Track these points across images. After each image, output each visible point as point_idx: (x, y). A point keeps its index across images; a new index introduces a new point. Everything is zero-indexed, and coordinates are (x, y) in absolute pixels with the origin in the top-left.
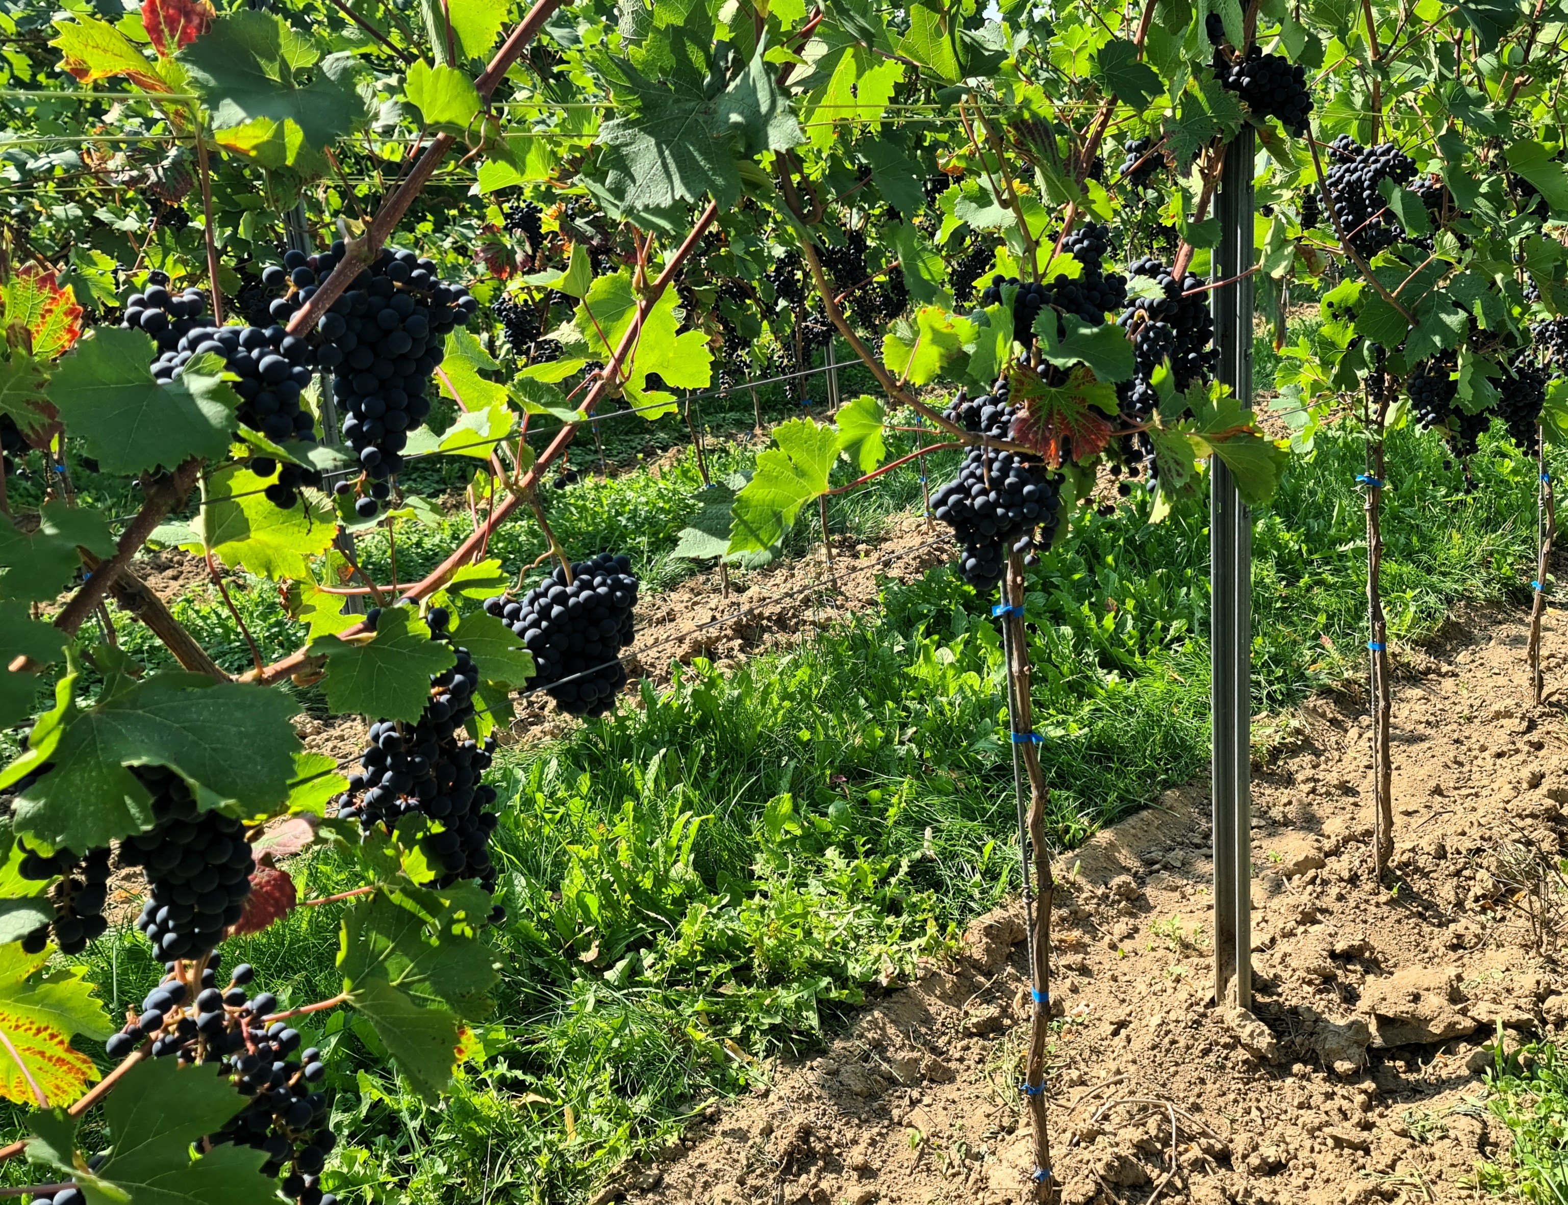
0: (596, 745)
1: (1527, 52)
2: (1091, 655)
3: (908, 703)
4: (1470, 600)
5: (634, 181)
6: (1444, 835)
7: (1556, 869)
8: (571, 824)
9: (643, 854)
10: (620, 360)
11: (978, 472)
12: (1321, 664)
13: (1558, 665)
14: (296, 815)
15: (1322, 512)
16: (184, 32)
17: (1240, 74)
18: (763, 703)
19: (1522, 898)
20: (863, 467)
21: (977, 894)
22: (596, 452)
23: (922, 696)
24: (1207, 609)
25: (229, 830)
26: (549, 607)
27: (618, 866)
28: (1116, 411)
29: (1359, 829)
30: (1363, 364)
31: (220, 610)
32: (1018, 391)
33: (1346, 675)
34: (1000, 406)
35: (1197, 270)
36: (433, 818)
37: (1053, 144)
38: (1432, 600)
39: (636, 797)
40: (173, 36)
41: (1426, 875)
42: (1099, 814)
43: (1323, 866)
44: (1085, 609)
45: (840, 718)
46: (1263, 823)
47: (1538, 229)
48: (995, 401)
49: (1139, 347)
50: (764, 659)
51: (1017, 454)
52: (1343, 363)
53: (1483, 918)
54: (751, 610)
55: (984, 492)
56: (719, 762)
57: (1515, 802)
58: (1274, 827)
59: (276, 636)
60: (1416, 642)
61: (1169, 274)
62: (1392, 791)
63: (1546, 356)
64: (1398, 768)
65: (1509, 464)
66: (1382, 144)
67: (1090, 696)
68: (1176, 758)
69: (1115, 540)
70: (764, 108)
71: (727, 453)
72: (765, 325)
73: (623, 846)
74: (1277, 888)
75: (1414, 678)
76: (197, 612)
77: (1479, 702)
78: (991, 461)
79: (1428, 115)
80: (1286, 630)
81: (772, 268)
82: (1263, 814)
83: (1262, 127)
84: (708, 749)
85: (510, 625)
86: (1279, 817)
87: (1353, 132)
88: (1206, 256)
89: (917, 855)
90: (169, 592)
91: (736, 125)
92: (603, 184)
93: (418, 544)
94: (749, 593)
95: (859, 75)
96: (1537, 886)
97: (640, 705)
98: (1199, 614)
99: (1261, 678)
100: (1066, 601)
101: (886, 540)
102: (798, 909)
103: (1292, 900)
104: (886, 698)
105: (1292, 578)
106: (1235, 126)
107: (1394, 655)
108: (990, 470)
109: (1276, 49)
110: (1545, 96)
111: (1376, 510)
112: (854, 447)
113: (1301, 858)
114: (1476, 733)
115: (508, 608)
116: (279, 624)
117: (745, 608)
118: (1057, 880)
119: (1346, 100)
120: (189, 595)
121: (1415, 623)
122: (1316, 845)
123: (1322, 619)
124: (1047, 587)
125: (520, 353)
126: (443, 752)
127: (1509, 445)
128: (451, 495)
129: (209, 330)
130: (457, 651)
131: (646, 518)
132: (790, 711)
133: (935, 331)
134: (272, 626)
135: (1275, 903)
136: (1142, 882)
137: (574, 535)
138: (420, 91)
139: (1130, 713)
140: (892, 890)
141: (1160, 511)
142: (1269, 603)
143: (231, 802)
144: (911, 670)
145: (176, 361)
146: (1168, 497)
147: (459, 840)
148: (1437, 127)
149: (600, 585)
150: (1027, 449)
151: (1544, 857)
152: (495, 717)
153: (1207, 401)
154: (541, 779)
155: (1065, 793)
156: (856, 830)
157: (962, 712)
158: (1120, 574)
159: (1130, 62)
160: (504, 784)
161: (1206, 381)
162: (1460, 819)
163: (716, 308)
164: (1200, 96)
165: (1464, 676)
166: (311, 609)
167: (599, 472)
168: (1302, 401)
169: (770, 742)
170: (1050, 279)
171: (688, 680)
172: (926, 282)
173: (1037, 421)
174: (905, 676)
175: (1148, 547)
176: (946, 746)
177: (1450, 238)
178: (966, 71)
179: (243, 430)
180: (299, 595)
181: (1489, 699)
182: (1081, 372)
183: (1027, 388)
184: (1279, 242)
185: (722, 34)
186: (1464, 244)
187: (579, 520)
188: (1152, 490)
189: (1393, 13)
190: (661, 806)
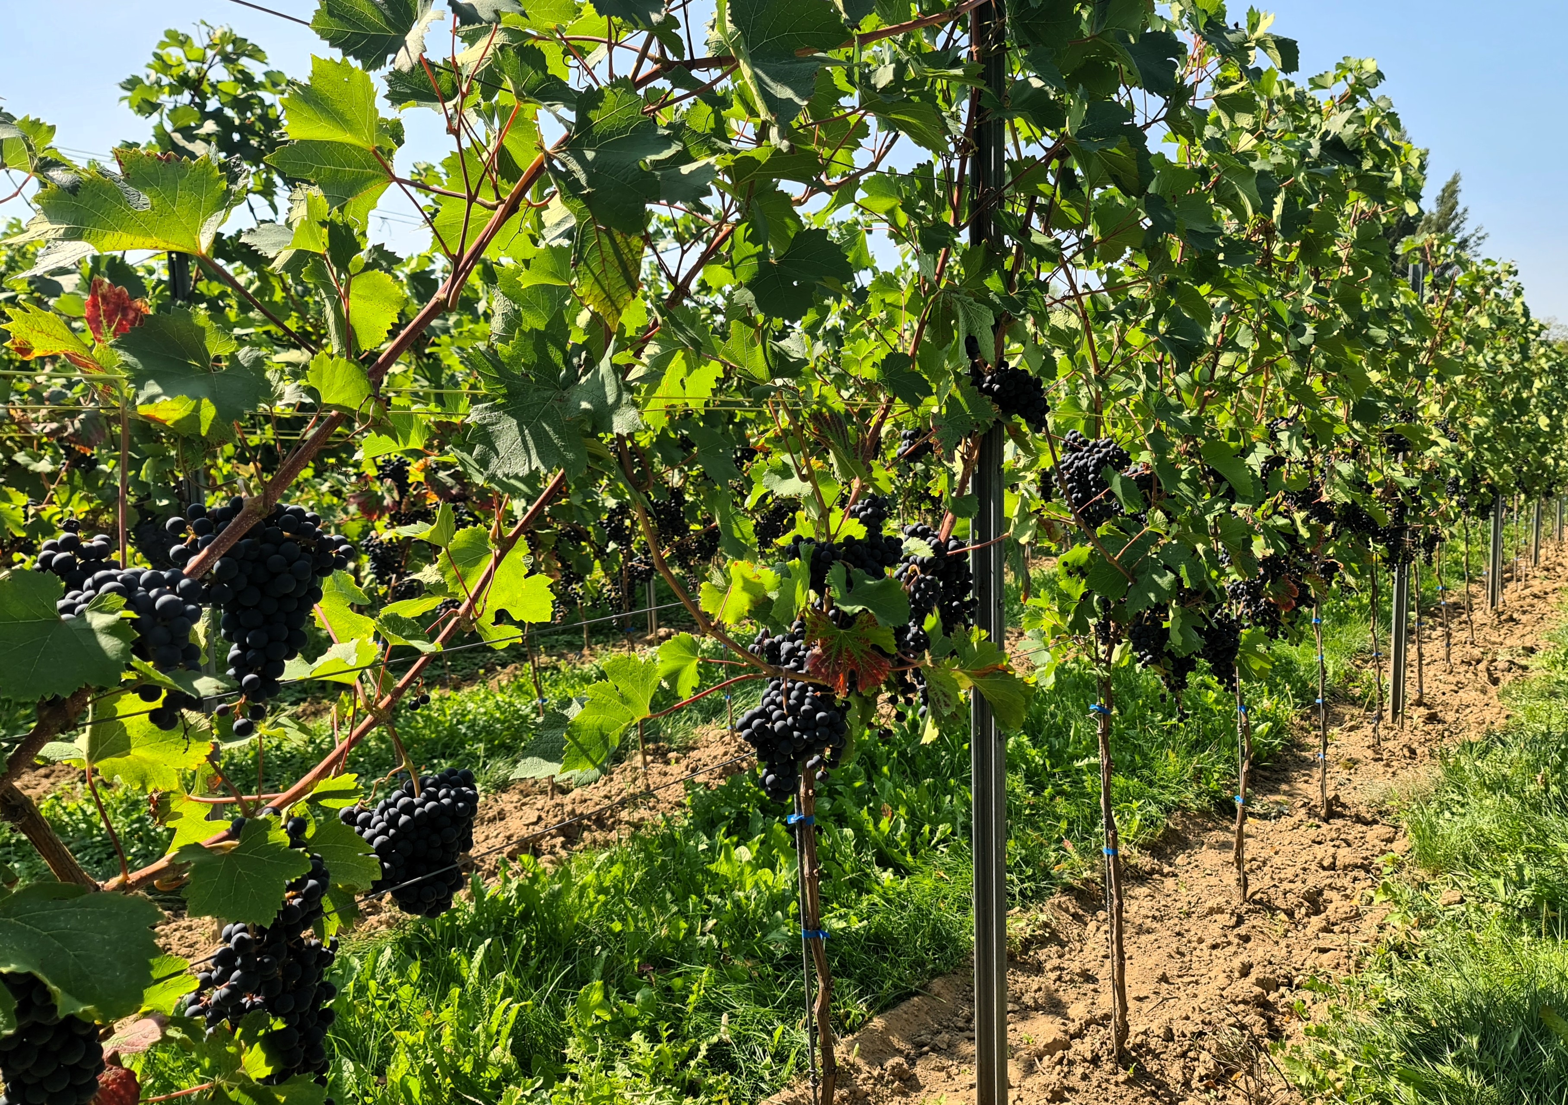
0: (427, 934)
1: (1213, 372)
2: (869, 856)
3: (709, 897)
4: (1185, 810)
5: (497, 454)
6: (1171, 1019)
7: (1266, 1051)
8: (400, 1010)
9: (464, 1039)
10: (474, 600)
11: (778, 699)
12: (1064, 865)
13: (1259, 868)
14: (146, 1015)
15: (1061, 731)
16: (120, 324)
17: (991, 382)
18: (581, 897)
19: (1240, 1079)
20: (680, 694)
21: (767, 1075)
22: (443, 667)
23: (722, 891)
24: (968, 815)
25: (84, 1032)
26: (397, 816)
27: (441, 1051)
28: (894, 650)
29: (1099, 1013)
30: (1094, 614)
31: (85, 807)
32: (812, 631)
33: (1085, 875)
34: (797, 643)
35: (959, 534)
36: (275, 1016)
37: (845, 432)
38: (1153, 809)
39: (462, 984)
40: (109, 327)
41: (1157, 1056)
42: (877, 1000)
43: (1068, 1047)
44: (864, 813)
45: (649, 911)
46: (1017, 1008)
47: (1228, 509)
48: (792, 638)
49: (912, 595)
50: (583, 856)
51: (811, 684)
52: (1076, 612)
53: (1206, 1096)
54: (573, 810)
55: (782, 717)
56: (538, 951)
57: (1229, 989)
58: (1025, 1012)
59: (136, 831)
60: (1142, 846)
61: (936, 537)
62: (1126, 978)
63: (1238, 609)
64: (1130, 958)
65: (1212, 696)
66: (1103, 439)
67: (869, 892)
68: (943, 948)
69: (890, 753)
70: (611, 400)
71: (559, 671)
72: (597, 563)
73: (447, 1031)
74: (1030, 1069)
75: (1141, 877)
76: (64, 808)
77: (1195, 899)
78: (789, 690)
79: (1140, 417)
80: (1035, 835)
81: (605, 517)
82: (1017, 1000)
83: (1009, 424)
84: (530, 939)
85: (361, 833)
86: (1031, 1003)
87: (1080, 427)
88: (966, 523)
89: (715, 1039)
90: (40, 790)
91: (585, 410)
92: (471, 454)
93: (278, 747)
94: (572, 795)
95: (689, 372)
96: (1251, 1067)
97: (469, 898)
98: (961, 819)
99: (1014, 877)
100: (849, 807)
101: (693, 749)
102: (606, 1091)
103: (1042, 1079)
104: (690, 892)
105: (1039, 789)
106: (990, 422)
107: (1124, 857)
108: (788, 698)
109: (1020, 363)
110: (1228, 406)
111: (1106, 732)
112: (673, 677)
113: (1050, 1040)
114: (1194, 927)
115: (361, 816)
116: (140, 820)
117: (568, 808)
118: (839, 1062)
119: (1075, 403)
120: (59, 793)
121: (1141, 828)
122: (1063, 1028)
123: (1064, 825)
124: (832, 794)
125: (382, 583)
126: (291, 952)
127: (1213, 681)
128: (311, 704)
129: (114, 571)
130: (313, 857)
131: (484, 727)
132: (605, 904)
133: (746, 581)
134: (134, 822)
135: (1029, 1082)
136: (912, 1063)
137: (417, 741)
138: (320, 377)
139: (903, 908)
140: (692, 1071)
141: (930, 734)
142: (1019, 812)
143: (89, 1007)
144: (713, 867)
145: (81, 598)
146: (937, 723)
147: (298, 1035)
148: (1146, 428)
149: (444, 797)
150: (819, 681)
151: (1256, 1041)
152: (341, 917)
153: (969, 643)
154: (375, 967)
155: (846, 981)
156: (660, 1016)
157: (757, 905)
158: (895, 783)
159: (905, 370)
160: (340, 972)
161: (968, 626)
162: (1184, 1005)
163: (556, 548)
164: (962, 400)
165: (1182, 876)
166: (179, 815)
167: (444, 685)
168: (1046, 644)
169: (586, 933)
170: (840, 539)
171: (514, 875)
172: (738, 540)
173: (829, 657)
174: (707, 872)
175: (918, 759)
176: (742, 937)
177: (1159, 514)
178: (774, 373)
179: (136, 661)
180: (168, 803)
181: (1204, 897)
182: (865, 618)
183: (820, 629)
184: (1024, 516)
185: (577, 337)
186: (1171, 521)
187: (424, 728)
188: (923, 715)
189: (1109, 338)
190: (484, 993)
